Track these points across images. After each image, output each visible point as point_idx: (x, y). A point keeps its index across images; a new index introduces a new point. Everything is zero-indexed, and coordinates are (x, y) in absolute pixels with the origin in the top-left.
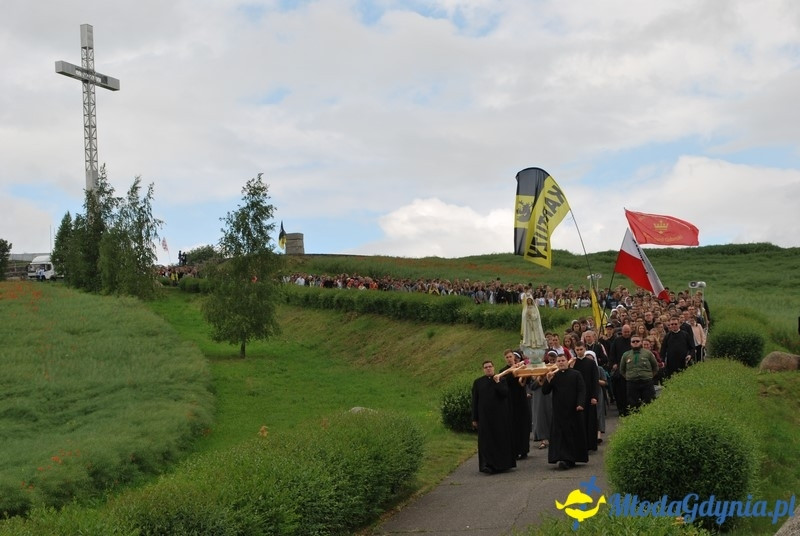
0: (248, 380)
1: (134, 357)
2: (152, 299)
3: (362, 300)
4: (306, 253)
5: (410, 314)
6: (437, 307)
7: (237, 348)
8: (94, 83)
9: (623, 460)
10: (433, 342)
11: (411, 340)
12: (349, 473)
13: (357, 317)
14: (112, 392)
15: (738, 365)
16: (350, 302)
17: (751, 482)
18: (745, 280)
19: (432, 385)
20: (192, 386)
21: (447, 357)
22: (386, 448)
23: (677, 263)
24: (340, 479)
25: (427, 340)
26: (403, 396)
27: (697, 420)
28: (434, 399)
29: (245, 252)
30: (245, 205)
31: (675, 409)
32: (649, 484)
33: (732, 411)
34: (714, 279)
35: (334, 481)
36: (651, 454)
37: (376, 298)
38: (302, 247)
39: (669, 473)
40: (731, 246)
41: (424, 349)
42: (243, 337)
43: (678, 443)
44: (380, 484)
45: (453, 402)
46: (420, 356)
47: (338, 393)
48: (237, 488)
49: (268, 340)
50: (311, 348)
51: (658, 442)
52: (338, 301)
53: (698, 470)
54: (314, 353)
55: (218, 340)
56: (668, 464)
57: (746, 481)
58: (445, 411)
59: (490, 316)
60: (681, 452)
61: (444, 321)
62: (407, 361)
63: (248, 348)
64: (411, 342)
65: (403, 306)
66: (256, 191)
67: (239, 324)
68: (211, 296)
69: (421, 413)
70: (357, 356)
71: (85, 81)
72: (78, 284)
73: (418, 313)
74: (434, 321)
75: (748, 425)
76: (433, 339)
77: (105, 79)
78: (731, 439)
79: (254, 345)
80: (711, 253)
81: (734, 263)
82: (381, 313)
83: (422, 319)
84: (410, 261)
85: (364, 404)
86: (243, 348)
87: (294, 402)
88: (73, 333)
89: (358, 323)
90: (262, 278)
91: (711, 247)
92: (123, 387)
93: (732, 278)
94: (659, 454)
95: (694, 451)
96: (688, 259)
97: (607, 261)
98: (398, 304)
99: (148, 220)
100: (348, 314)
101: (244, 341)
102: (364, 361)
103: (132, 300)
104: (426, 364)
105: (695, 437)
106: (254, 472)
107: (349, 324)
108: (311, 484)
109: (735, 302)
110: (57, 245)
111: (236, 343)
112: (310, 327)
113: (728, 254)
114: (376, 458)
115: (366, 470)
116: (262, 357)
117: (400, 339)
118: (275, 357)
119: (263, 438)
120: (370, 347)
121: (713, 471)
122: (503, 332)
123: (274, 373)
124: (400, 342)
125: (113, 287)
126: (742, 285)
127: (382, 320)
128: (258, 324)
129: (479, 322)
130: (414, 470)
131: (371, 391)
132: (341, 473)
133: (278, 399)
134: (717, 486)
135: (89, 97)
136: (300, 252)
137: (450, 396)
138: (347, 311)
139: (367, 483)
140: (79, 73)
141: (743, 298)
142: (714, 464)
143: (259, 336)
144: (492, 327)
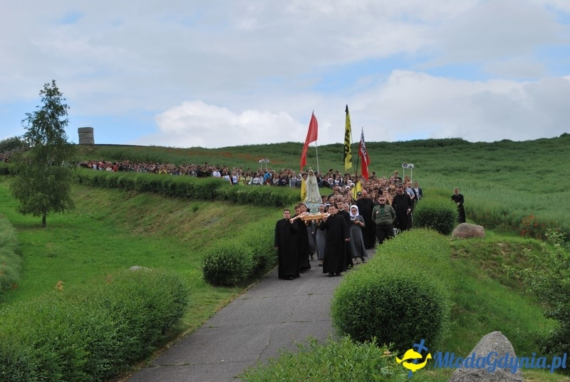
0: (48, 245)
3: (140, 181)
5: (178, 192)
6: (201, 187)
7: (39, 219)
9: (344, 307)
10: (197, 215)
11: (179, 213)
12: (128, 319)
13: (136, 195)
15: (436, 233)
16: (131, 183)
17: (443, 324)
18: (441, 167)
19: (196, 249)
20: (3, 250)
21: (208, 227)
22: (158, 299)
23: (389, 154)
24: (121, 323)
25: (192, 213)
26: (172, 257)
27: (402, 276)
28: (198, 260)
29: (45, 142)
30: (44, 105)
31: (385, 268)
32: (364, 326)
33: (429, 269)
35: (117, 325)
36: (367, 302)
37: (152, 179)
38: (92, 138)
39: (380, 317)
41: (190, 221)
43: (388, 294)
44: (153, 327)
45: (212, 262)
46: (187, 226)
47: (121, 255)
48: (37, 331)
49: (64, 213)
50: (100, 219)
51: (372, 293)
52: (121, 182)
53: (403, 315)
54: (101, 223)
56: (379, 310)
57: (439, 323)
58: (206, 269)
59: (242, 194)
60: (390, 301)
61: (206, 198)
62: (176, 230)
63: (48, 220)
64: (179, 214)
65: (174, 186)
67: (41, 200)
68: (18, 177)
69: (187, 271)
70: (136, 226)
73: (185, 192)
74: (198, 198)
75: (442, 280)
76: (197, 212)
78: (428, 291)
79: (52, 217)
80: (416, 146)
81: (433, 154)
82: (156, 192)
83: (188, 197)
84: (179, 150)
85: (141, 264)
86: (44, 219)
87: (85, 262)
89: (137, 199)
91: (415, 141)
93: (431, 165)
94: (372, 303)
95: (400, 300)
96: (398, 150)
97: (335, 152)
98: (170, 185)
100: (129, 192)
101: (45, 214)
102: (142, 230)
104: (192, 233)
105: (400, 289)
106: (51, 318)
107: (130, 200)
108: (98, 327)
109: (433, 184)
111: (39, 215)
112: (99, 203)
113: (429, 146)
114: (150, 306)
115: (142, 317)
116: (60, 226)
117: (171, 212)
118: (70, 226)
119: (59, 291)
120: (146, 219)
121: (414, 316)
122: (252, 207)
123: (69, 239)
124: (171, 215)
126: (439, 171)
127: (157, 198)
128: (57, 200)
129: (234, 199)
130: (181, 316)
131: (148, 254)
132: (121, 318)
133: (73, 260)
134: (417, 328)
136: (90, 142)
137: (210, 258)
138: (128, 190)
139: (142, 327)
141: (440, 182)
142: (415, 310)
143: (56, 210)
144: (243, 203)
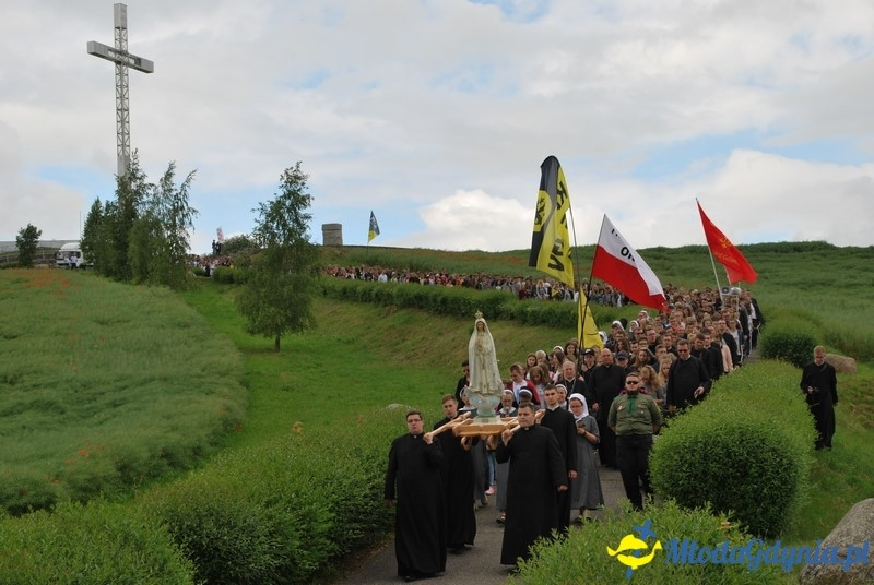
0: (283, 374)
1: (165, 349)
2: (184, 290)
3: (401, 294)
4: (344, 244)
5: (451, 309)
6: (480, 303)
7: (271, 342)
8: (128, 65)
9: (668, 462)
11: (451, 336)
13: (396, 312)
14: (142, 384)
15: (791, 367)
16: (389, 295)
17: (800, 487)
18: (798, 279)
20: (225, 379)
24: (375, 477)
27: (745, 423)
29: (280, 242)
30: (282, 194)
31: (723, 411)
32: (694, 488)
33: (781, 413)
34: (766, 278)
35: (369, 480)
36: (697, 457)
37: (416, 291)
38: (340, 238)
39: (715, 477)
40: (784, 244)
42: (278, 330)
43: (725, 446)
46: (461, 352)
47: (375, 389)
48: (269, 485)
49: (303, 334)
50: (349, 342)
51: (705, 445)
52: (377, 294)
53: (745, 474)
54: (350, 347)
55: (252, 332)
56: (714, 467)
57: (795, 486)
59: (534, 312)
60: (728, 455)
62: (448, 358)
63: (282, 342)
64: (452, 338)
65: (444, 301)
66: (294, 179)
67: (273, 317)
68: (244, 288)
70: (395, 351)
71: (118, 63)
72: (108, 273)
73: (459, 309)
75: (798, 428)
77: (138, 60)
78: (780, 443)
79: (289, 339)
80: (764, 251)
81: (787, 261)
82: (421, 307)
83: (464, 315)
84: (452, 254)
85: (401, 401)
86: (278, 342)
87: (330, 398)
88: (102, 323)
89: (398, 317)
90: (298, 268)
91: (763, 245)
92: (152, 379)
93: (784, 277)
94: (705, 457)
95: (742, 455)
97: (657, 257)
98: (439, 299)
99: (182, 208)
100: (387, 308)
101: (279, 335)
102: (402, 357)
103: (163, 290)
105: (742, 440)
106: (287, 469)
107: (388, 318)
108: (346, 482)
109: (788, 302)
110: (87, 232)
111: (271, 337)
112: (347, 321)
113: (782, 252)
116: (298, 351)
117: (440, 334)
118: (311, 351)
119: (296, 434)
120: (409, 342)
121: (761, 475)
122: (546, 329)
123: (309, 367)
124: (441, 339)
125: (144, 276)
126: (795, 284)
127: (422, 315)
128: (294, 318)
129: (522, 318)
131: (409, 388)
132: (377, 471)
133: (313, 395)
134: (765, 491)
135: (121, 79)
136: (338, 242)
138: (386, 305)
140: (111, 54)
141: (796, 299)
142: (762, 468)
143: (294, 330)
144: (535, 323)
